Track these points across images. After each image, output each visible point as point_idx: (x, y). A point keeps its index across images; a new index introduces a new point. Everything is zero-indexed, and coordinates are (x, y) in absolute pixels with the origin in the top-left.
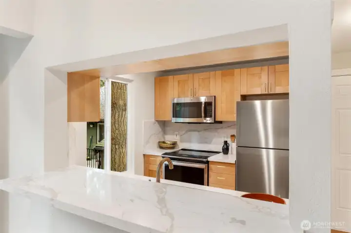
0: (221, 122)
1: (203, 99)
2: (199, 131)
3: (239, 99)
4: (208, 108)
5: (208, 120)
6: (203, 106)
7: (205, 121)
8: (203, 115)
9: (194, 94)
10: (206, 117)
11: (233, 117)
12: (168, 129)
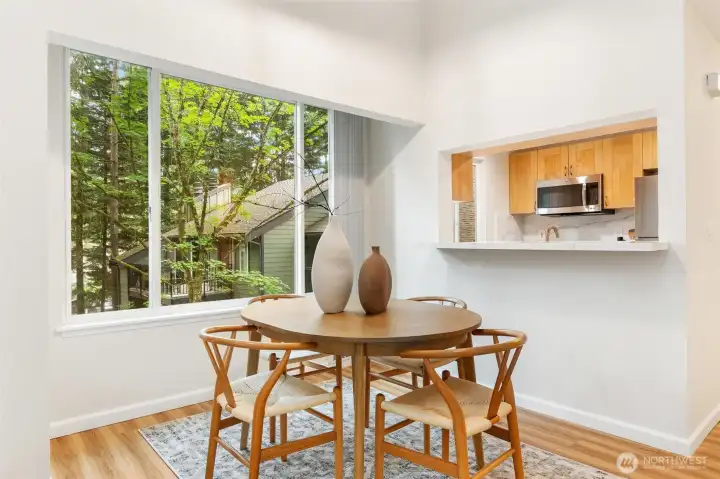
0: (612, 212)
1: (582, 180)
2: (577, 227)
3: (640, 175)
4: (592, 191)
5: (592, 208)
6: (584, 189)
7: (587, 210)
8: (584, 202)
9: (569, 172)
10: (588, 203)
11: (630, 202)
12: (528, 227)
